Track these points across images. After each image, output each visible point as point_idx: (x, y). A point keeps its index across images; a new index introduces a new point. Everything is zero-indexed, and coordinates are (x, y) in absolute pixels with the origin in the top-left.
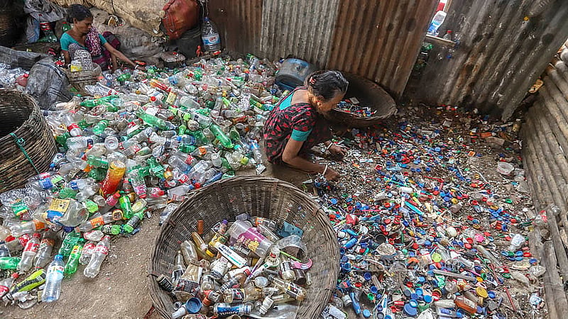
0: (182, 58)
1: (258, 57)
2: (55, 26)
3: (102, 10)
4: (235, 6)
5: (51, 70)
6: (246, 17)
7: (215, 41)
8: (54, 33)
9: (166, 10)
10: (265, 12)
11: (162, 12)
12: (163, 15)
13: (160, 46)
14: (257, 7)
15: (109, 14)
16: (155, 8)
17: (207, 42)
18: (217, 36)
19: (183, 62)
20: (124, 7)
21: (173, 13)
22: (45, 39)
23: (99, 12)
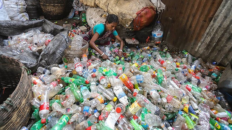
0: (137, 43)
1: (191, 54)
2: (80, 13)
3: (102, 9)
4: (184, 18)
5: (64, 39)
6: (191, 27)
7: (160, 36)
8: (79, 16)
9: (138, 14)
10: (212, 26)
11: (135, 15)
12: (135, 17)
13: (126, 33)
14: (205, 21)
15: (105, 12)
16: (131, 12)
17: (155, 35)
18: (162, 33)
19: (137, 45)
20: (113, 9)
21: (141, 16)
22: (75, 18)
23: (100, 9)
